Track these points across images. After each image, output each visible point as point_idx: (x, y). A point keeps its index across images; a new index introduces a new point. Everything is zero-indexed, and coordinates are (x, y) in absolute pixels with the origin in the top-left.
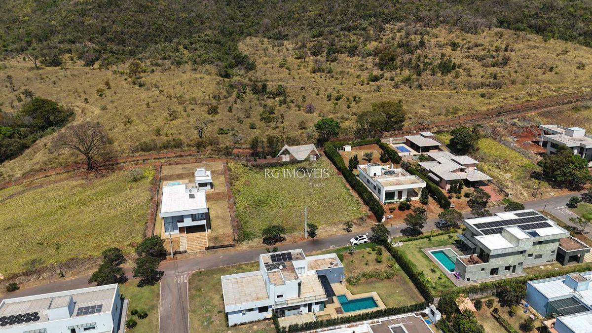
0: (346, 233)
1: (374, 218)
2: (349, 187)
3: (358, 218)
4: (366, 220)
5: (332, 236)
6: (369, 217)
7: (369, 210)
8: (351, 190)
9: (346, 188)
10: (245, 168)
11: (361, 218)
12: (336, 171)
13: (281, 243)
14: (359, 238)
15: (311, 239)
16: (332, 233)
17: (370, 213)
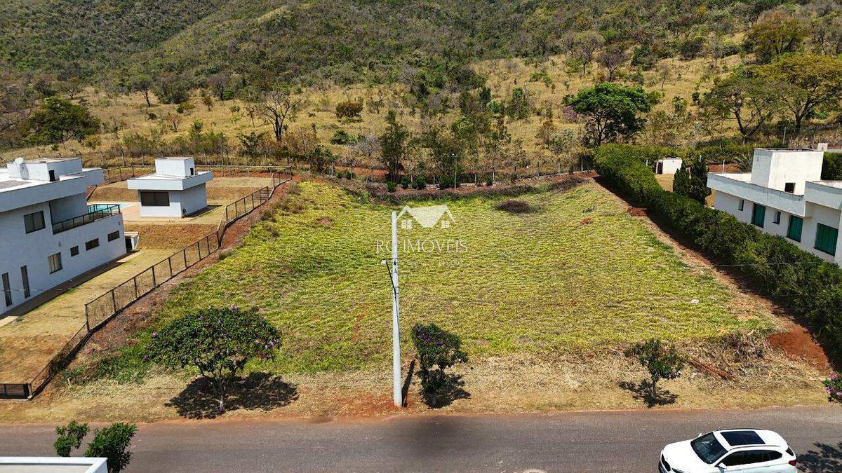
0: (633, 404)
1: (812, 345)
2: (666, 240)
3: (711, 340)
4: (760, 355)
5: (554, 412)
6: (780, 342)
7: (775, 313)
8: (677, 249)
9: (655, 243)
10: (346, 197)
11: (733, 342)
12: (621, 205)
13: (259, 411)
14: (731, 449)
15: (421, 411)
16: (553, 395)
17: (782, 324)
